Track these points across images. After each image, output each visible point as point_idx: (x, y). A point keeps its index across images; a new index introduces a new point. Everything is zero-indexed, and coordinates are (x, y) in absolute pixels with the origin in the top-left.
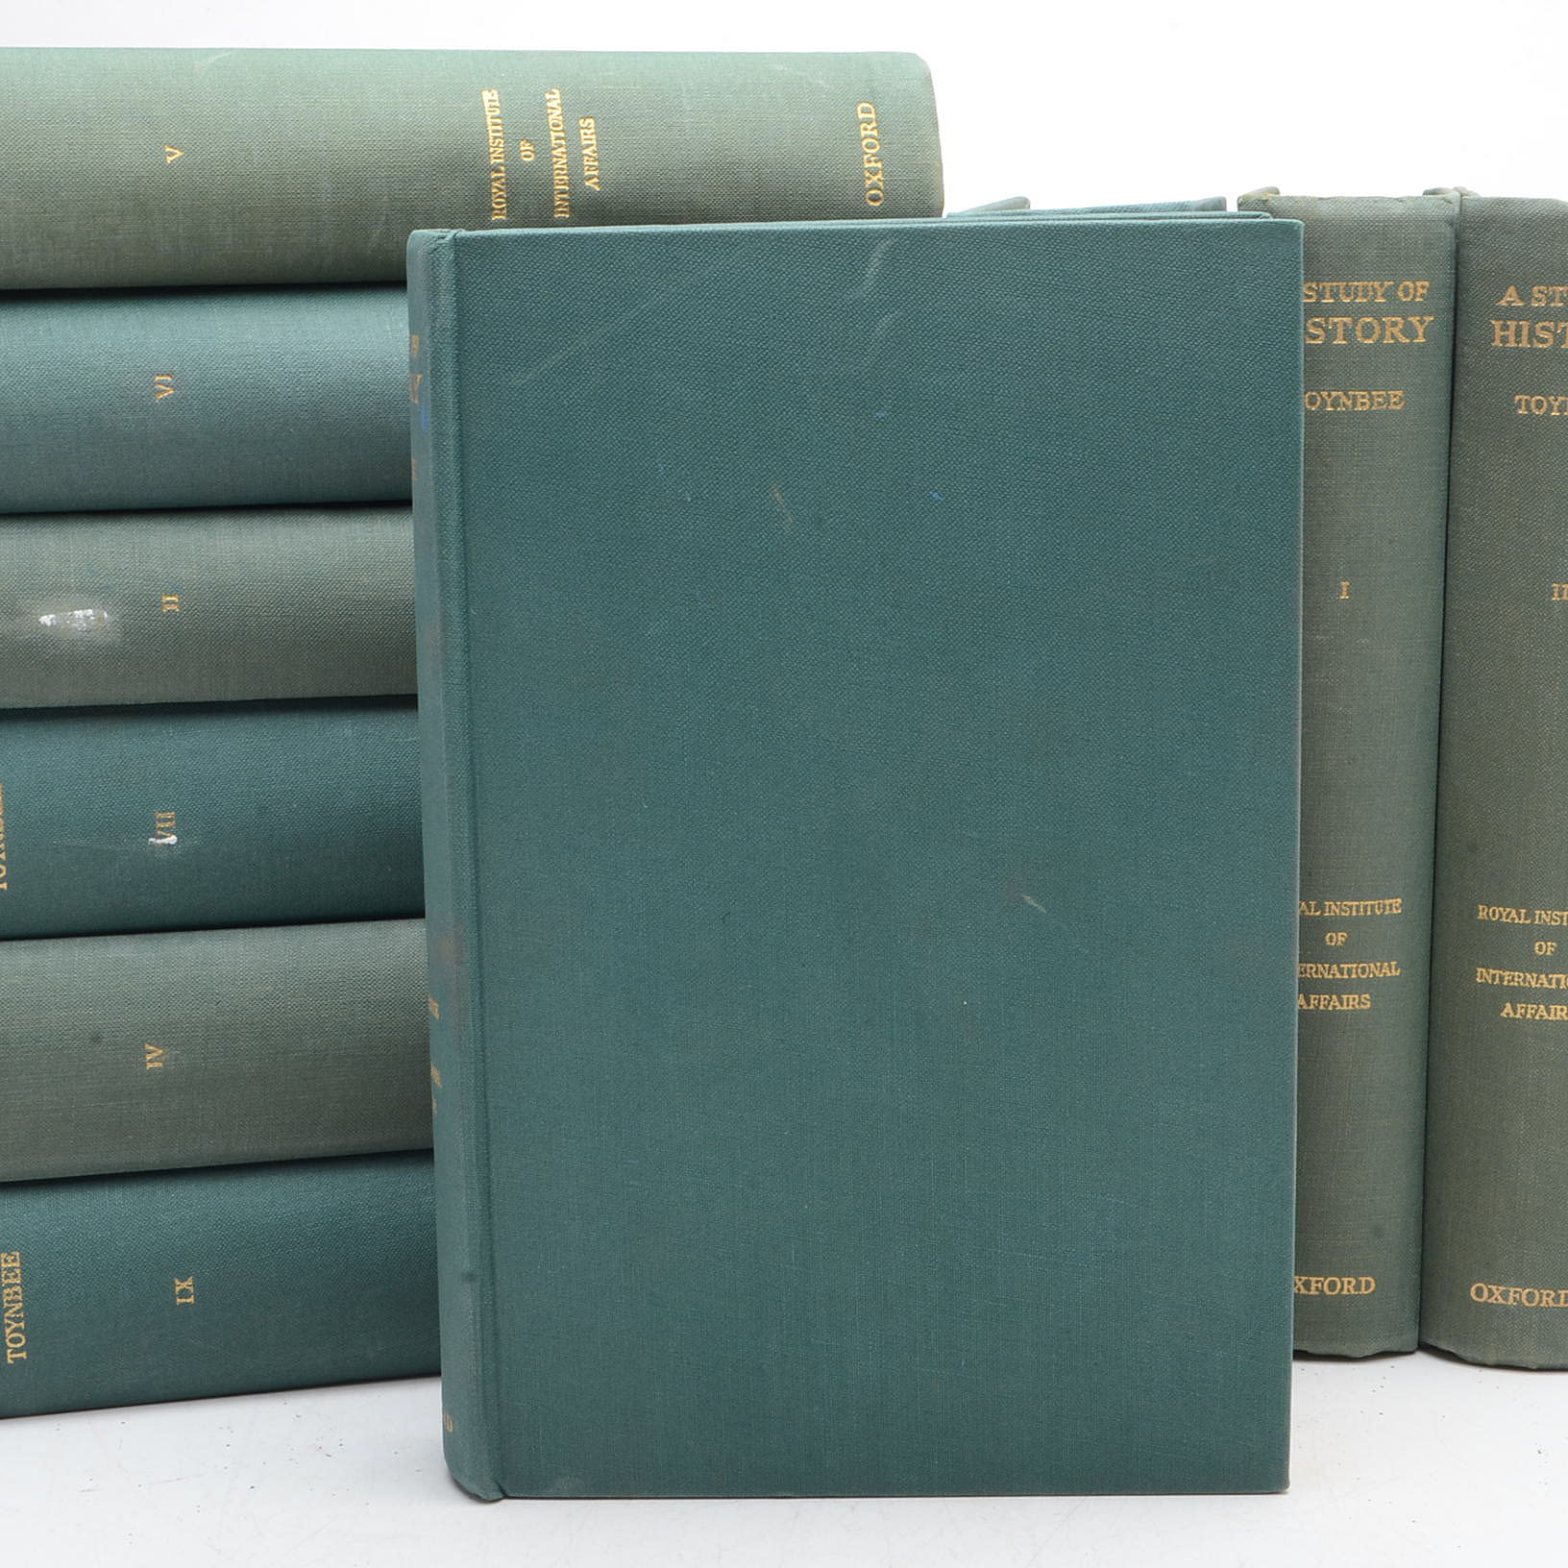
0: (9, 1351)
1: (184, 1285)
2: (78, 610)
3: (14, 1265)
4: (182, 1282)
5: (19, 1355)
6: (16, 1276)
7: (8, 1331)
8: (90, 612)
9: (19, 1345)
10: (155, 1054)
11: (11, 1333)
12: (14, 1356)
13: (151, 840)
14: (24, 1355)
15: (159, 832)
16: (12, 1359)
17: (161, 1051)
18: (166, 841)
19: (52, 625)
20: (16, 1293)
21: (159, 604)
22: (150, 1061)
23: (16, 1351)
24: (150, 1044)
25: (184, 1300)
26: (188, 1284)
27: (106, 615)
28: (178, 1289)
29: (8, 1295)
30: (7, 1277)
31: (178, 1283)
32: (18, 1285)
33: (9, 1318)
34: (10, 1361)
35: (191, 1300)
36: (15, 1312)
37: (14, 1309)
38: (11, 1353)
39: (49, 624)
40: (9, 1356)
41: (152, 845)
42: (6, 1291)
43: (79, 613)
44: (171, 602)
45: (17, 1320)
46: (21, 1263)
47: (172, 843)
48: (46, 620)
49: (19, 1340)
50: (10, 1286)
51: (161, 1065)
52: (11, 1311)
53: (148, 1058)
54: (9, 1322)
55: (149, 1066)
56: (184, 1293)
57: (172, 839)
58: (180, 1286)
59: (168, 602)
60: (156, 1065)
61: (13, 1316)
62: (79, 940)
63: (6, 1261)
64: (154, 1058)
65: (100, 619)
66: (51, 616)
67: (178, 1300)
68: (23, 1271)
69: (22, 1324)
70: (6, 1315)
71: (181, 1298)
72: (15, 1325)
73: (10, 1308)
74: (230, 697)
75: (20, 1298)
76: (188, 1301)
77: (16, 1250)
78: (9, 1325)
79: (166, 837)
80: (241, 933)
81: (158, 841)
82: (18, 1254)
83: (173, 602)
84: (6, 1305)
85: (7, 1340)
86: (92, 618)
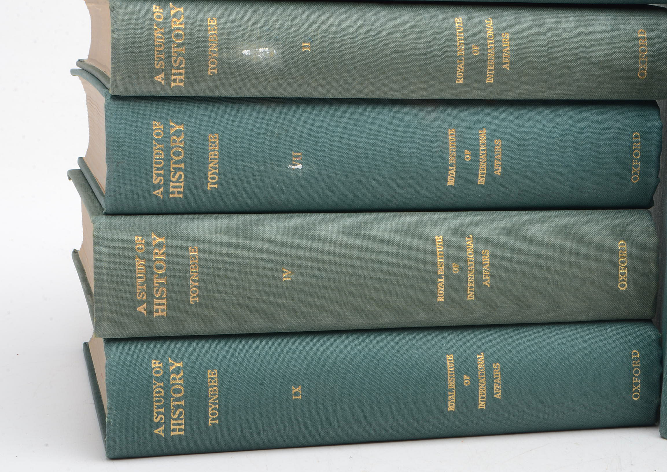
0: (210, 419)
1: (297, 390)
2: (261, 48)
3: (215, 376)
4: (296, 388)
5: (214, 422)
6: (215, 382)
7: (210, 409)
8: (267, 49)
9: (215, 417)
10: (287, 274)
11: (212, 410)
12: (212, 422)
13: (289, 166)
14: (217, 422)
15: (293, 162)
16: (211, 423)
17: (290, 272)
18: (296, 167)
19: (248, 55)
20: (215, 390)
21: (300, 47)
22: (285, 277)
23: (213, 419)
24: (285, 269)
25: (296, 397)
26: (298, 389)
27: (275, 52)
28: (293, 392)
29: (211, 391)
30: (211, 382)
31: (293, 388)
32: (216, 386)
33: (211, 403)
34: (210, 425)
35: (300, 397)
36: (214, 400)
37: (214, 398)
38: (211, 421)
39: (247, 54)
40: (210, 422)
41: (290, 169)
42: (210, 389)
43: (262, 50)
44: (306, 47)
45: (215, 404)
46: (218, 376)
47: (299, 168)
48: (246, 52)
49: (215, 414)
50: (212, 387)
51: (290, 279)
52: (212, 399)
53: (284, 275)
54: (211, 405)
55: (284, 279)
56: (296, 394)
57: (300, 166)
58: (295, 390)
59: (305, 46)
60: (288, 279)
61: (213, 402)
62: (249, 215)
63: (210, 374)
64: (287, 275)
65: (272, 53)
66: (248, 51)
67: (294, 397)
68: (219, 379)
69: (217, 406)
70: (210, 401)
71: (295, 396)
72: (213, 406)
73: (212, 398)
74: (331, 96)
75: (217, 393)
76: (299, 398)
77: (215, 369)
78: (211, 406)
79: (297, 165)
80: (328, 215)
81: (293, 167)
82: (216, 371)
83: (308, 47)
84: (210, 396)
85: (209, 414)
86: (268, 53)
